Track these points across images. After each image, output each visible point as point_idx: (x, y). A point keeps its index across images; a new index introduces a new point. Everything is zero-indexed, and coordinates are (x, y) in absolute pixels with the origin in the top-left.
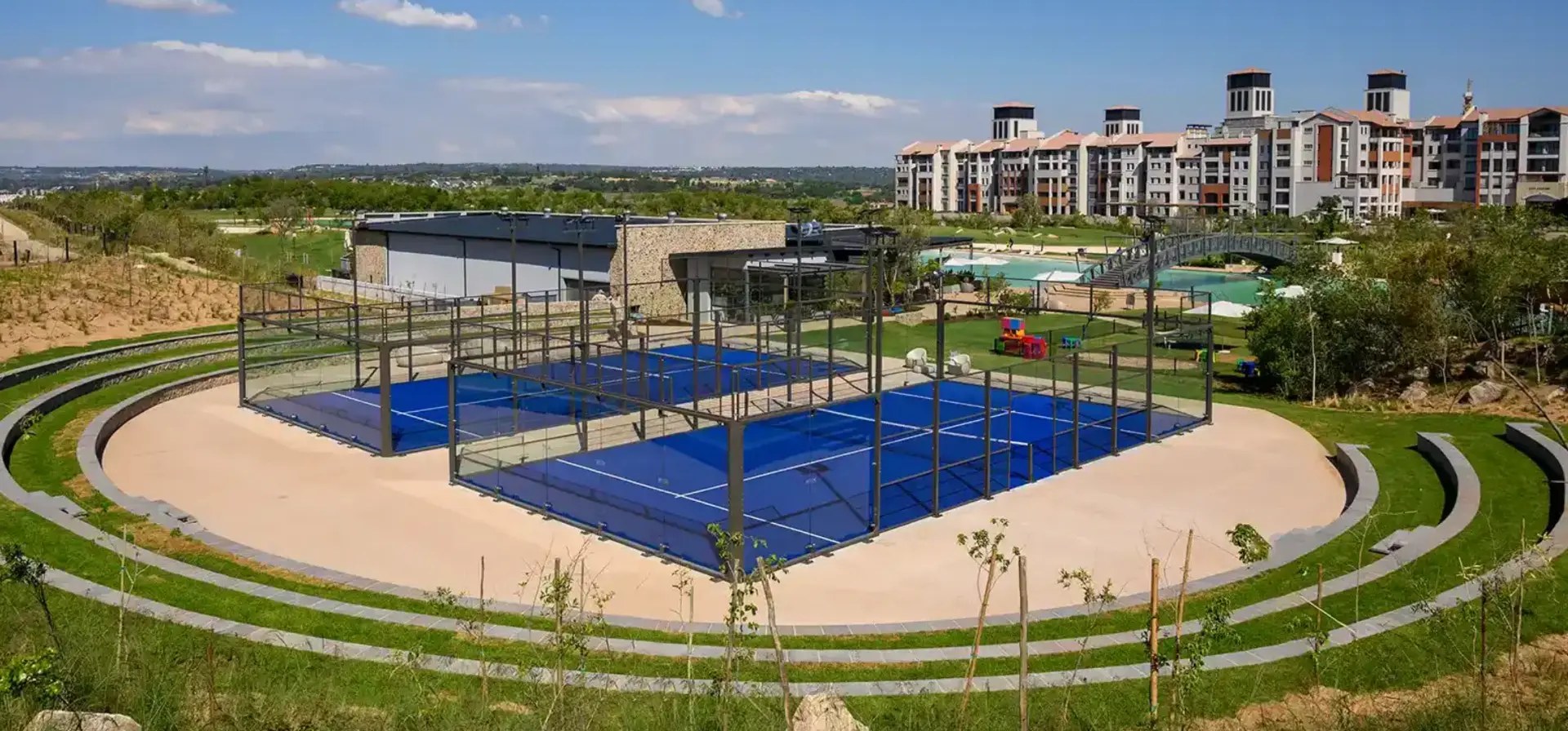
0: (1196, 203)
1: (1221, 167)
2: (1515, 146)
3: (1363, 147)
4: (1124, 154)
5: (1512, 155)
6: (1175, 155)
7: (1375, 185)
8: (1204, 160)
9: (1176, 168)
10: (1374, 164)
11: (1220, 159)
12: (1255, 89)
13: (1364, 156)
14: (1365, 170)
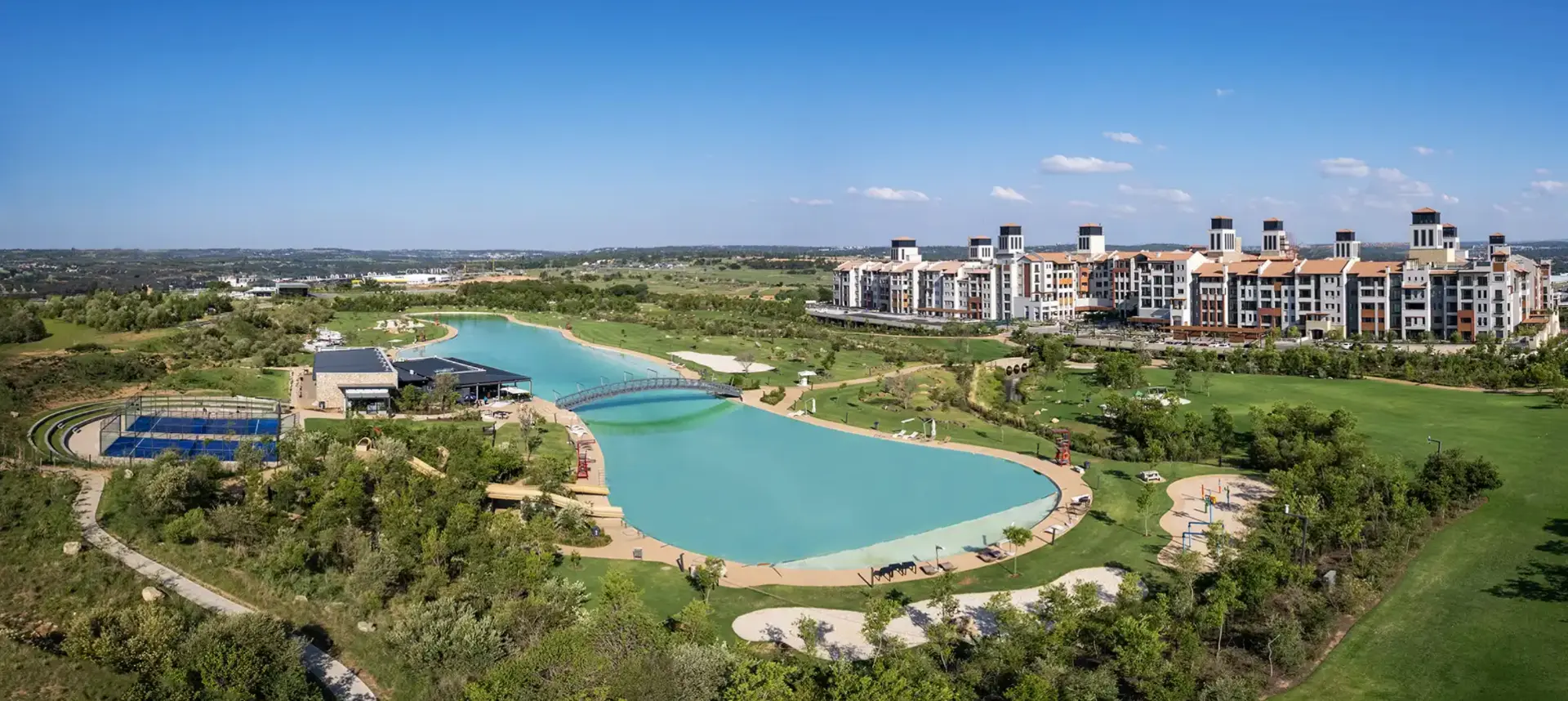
0: (965, 309)
1: (978, 286)
2: (1128, 275)
3: (1049, 276)
4: (934, 276)
5: (1126, 280)
6: (956, 279)
7: (1055, 299)
8: (971, 282)
9: (957, 286)
10: (1055, 286)
11: (976, 282)
12: (1010, 237)
13: (1050, 281)
14: (1051, 290)
